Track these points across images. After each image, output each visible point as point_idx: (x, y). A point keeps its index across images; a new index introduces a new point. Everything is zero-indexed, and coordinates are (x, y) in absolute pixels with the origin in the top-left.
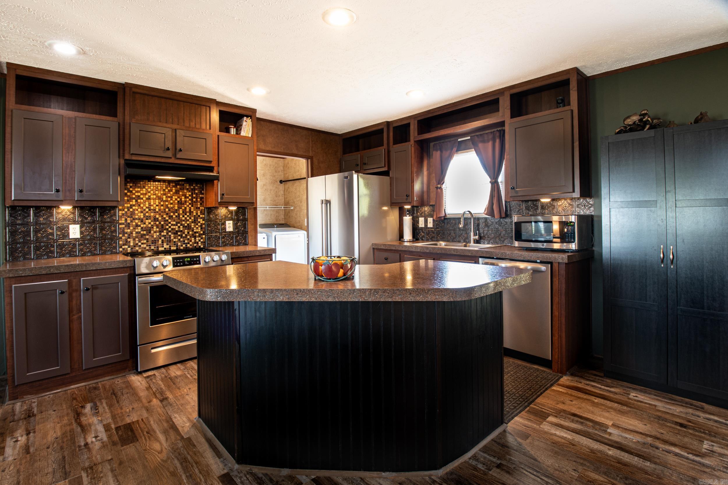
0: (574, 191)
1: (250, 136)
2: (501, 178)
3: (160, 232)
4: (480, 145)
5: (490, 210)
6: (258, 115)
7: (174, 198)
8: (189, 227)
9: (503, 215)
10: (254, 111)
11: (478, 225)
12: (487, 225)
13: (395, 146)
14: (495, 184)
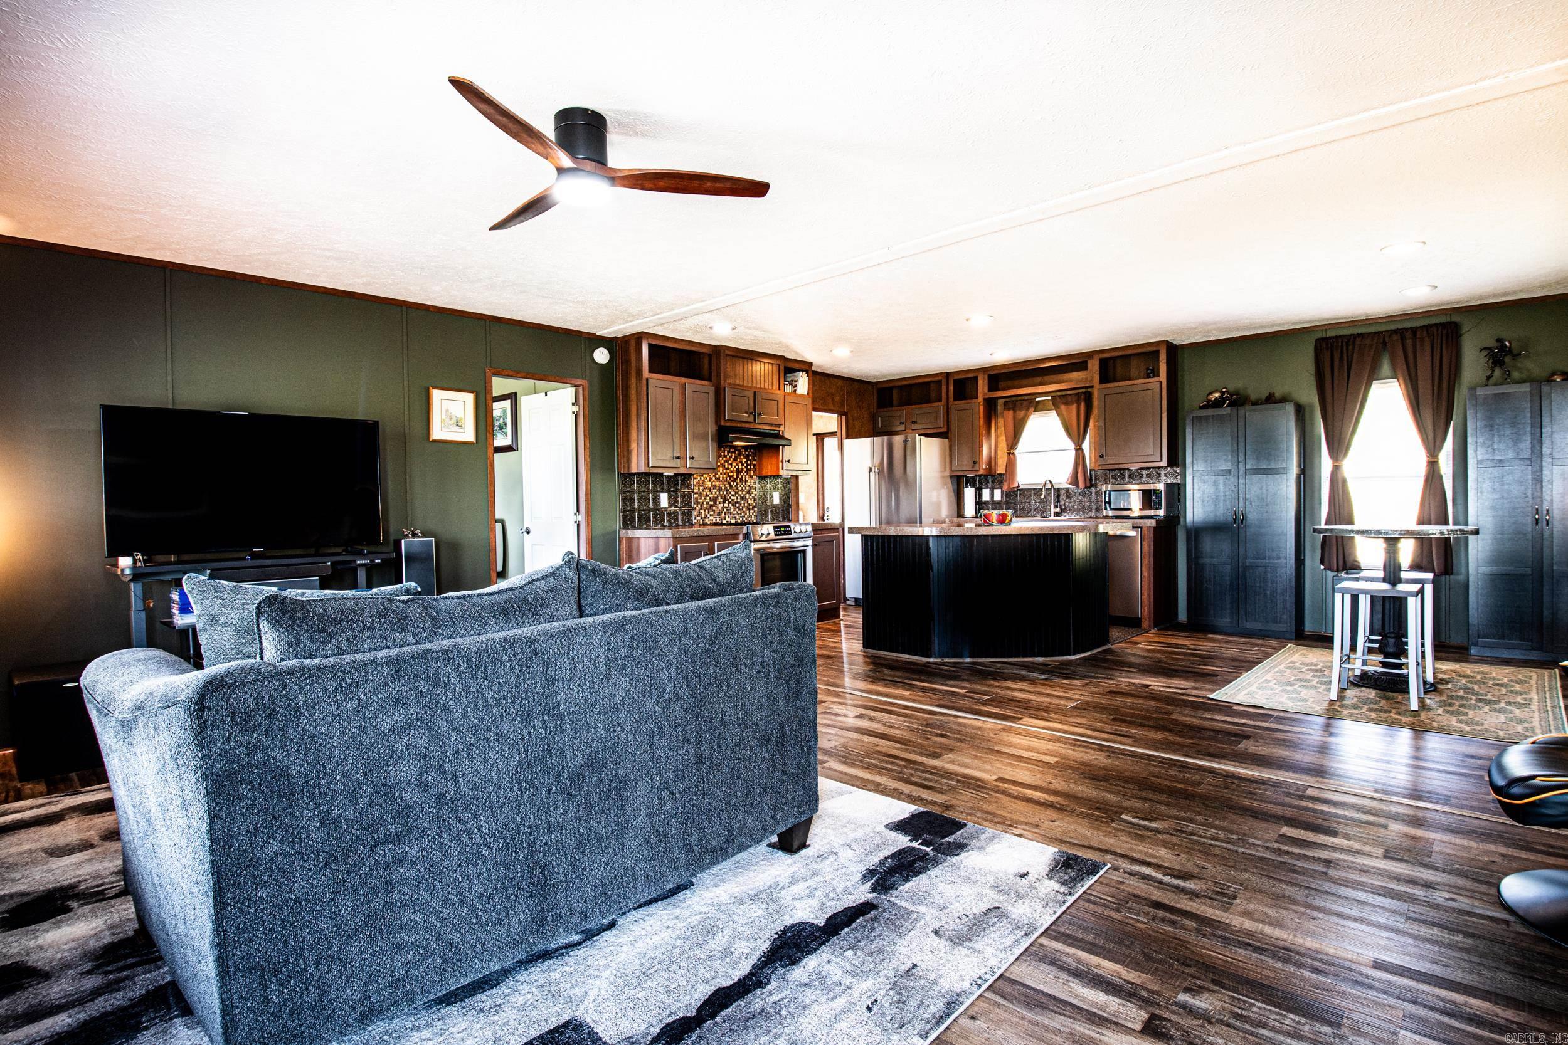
0: (1161, 461)
1: (806, 393)
2: (1086, 446)
3: (724, 503)
4: (1063, 407)
5: (1074, 481)
6: (814, 369)
7: (734, 464)
8: (744, 498)
9: (1088, 485)
10: (811, 364)
11: (1058, 496)
12: (1068, 496)
13: (956, 403)
14: (1079, 450)
